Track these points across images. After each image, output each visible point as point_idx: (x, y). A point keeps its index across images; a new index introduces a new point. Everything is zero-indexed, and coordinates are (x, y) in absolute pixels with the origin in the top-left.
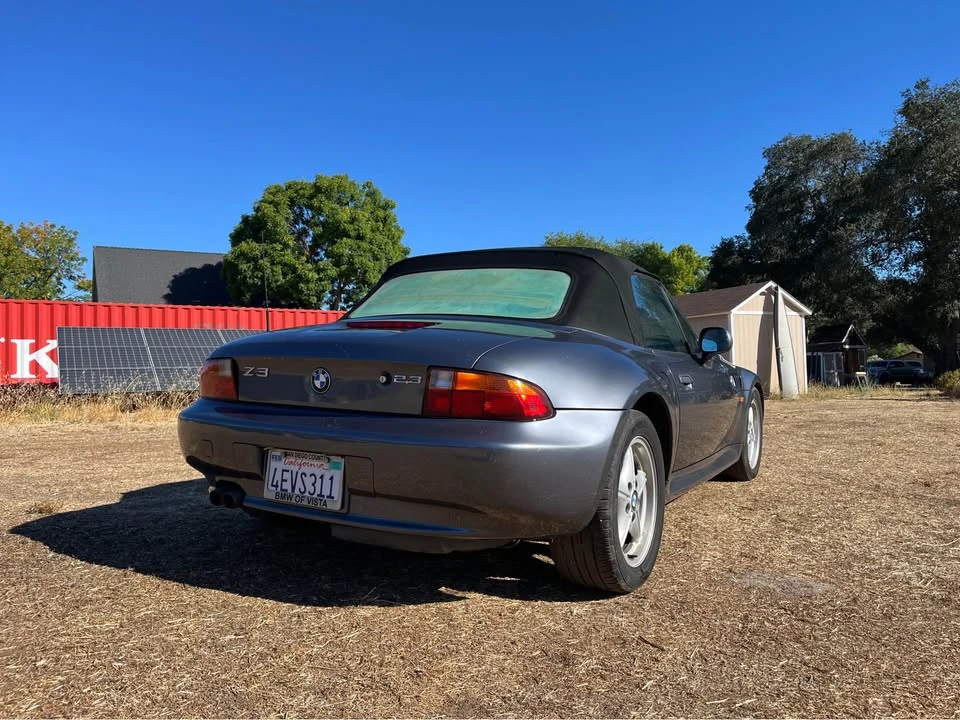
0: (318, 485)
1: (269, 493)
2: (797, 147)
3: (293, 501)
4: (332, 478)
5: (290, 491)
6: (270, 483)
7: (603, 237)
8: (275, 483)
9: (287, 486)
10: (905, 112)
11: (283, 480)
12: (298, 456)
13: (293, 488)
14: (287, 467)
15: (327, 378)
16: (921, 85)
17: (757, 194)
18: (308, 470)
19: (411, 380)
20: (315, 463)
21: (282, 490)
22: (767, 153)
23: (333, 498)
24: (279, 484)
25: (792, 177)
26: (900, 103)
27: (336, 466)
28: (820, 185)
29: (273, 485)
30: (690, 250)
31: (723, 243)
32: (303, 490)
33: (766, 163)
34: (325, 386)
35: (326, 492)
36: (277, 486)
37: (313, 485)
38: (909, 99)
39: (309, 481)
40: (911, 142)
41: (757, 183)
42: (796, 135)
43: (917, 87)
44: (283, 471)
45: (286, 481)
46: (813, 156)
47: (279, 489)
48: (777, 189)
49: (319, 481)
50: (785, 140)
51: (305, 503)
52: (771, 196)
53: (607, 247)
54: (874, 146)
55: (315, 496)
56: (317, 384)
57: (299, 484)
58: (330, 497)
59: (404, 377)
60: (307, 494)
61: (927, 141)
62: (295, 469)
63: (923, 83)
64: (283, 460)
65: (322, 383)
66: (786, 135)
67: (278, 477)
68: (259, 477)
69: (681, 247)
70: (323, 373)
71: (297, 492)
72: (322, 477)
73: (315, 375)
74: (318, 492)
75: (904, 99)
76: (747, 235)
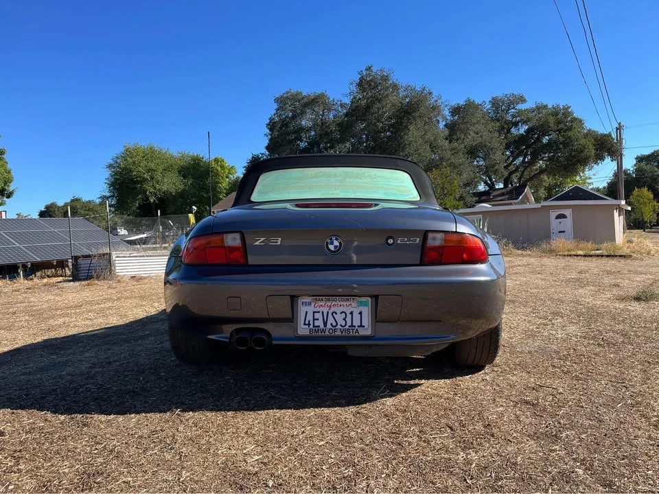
0: (349, 319)
1: (303, 330)
2: (295, 98)
3: (327, 333)
4: (361, 313)
5: (322, 326)
6: (303, 322)
7: (168, 149)
8: (307, 323)
9: (320, 323)
10: (360, 84)
11: (314, 319)
12: (329, 300)
13: (325, 324)
14: (317, 309)
15: (340, 243)
16: (369, 69)
17: (272, 126)
18: (339, 310)
19: (412, 241)
20: (345, 303)
21: (314, 326)
22: (277, 100)
23: (364, 326)
24: (311, 323)
25: (294, 117)
26: (357, 78)
27: (364, 304)
28: (310, 124)
29: (305, 324)
30: (223, 161)
31: (253, 157)
32: (334, 324)
33: (277, 107)
34: (338, 249)
35: (357, 323)
36: (309, 325)
37: (344, 319)
38: (362, 77)
39: (340, 318)
40: (363, 102)
41: (271, 119)
42: (294, 91)
43: (367, 70)
44: (314, 313)
45: (318, 319)
46: (306, 105)
47: (311, 326)
48: (285, 123)
49: (349, 317)
50: (287, 93)
51: (338, 333)
52: (281, 128)
53: (172, 157)
54: (339, 103)
55: (347, 327)
56: (332, 247)
57: (331, 320)
58: (361, 326)
59: (406, 239)
60: (339, 327)
61: (373, 103)
62: (325, 310)
63: (370, 68)
64: (313, 304)
65: (335, 247)
66: (288, 90)
67: (310, 317)
68: (291, 319)
69: (216, 158)
70: (336, 239)
71: (329, 326)
72: (352, 313)
73: (329, 241)
74: (349, 323)
75: (360, 76)
76: (267, 153)
